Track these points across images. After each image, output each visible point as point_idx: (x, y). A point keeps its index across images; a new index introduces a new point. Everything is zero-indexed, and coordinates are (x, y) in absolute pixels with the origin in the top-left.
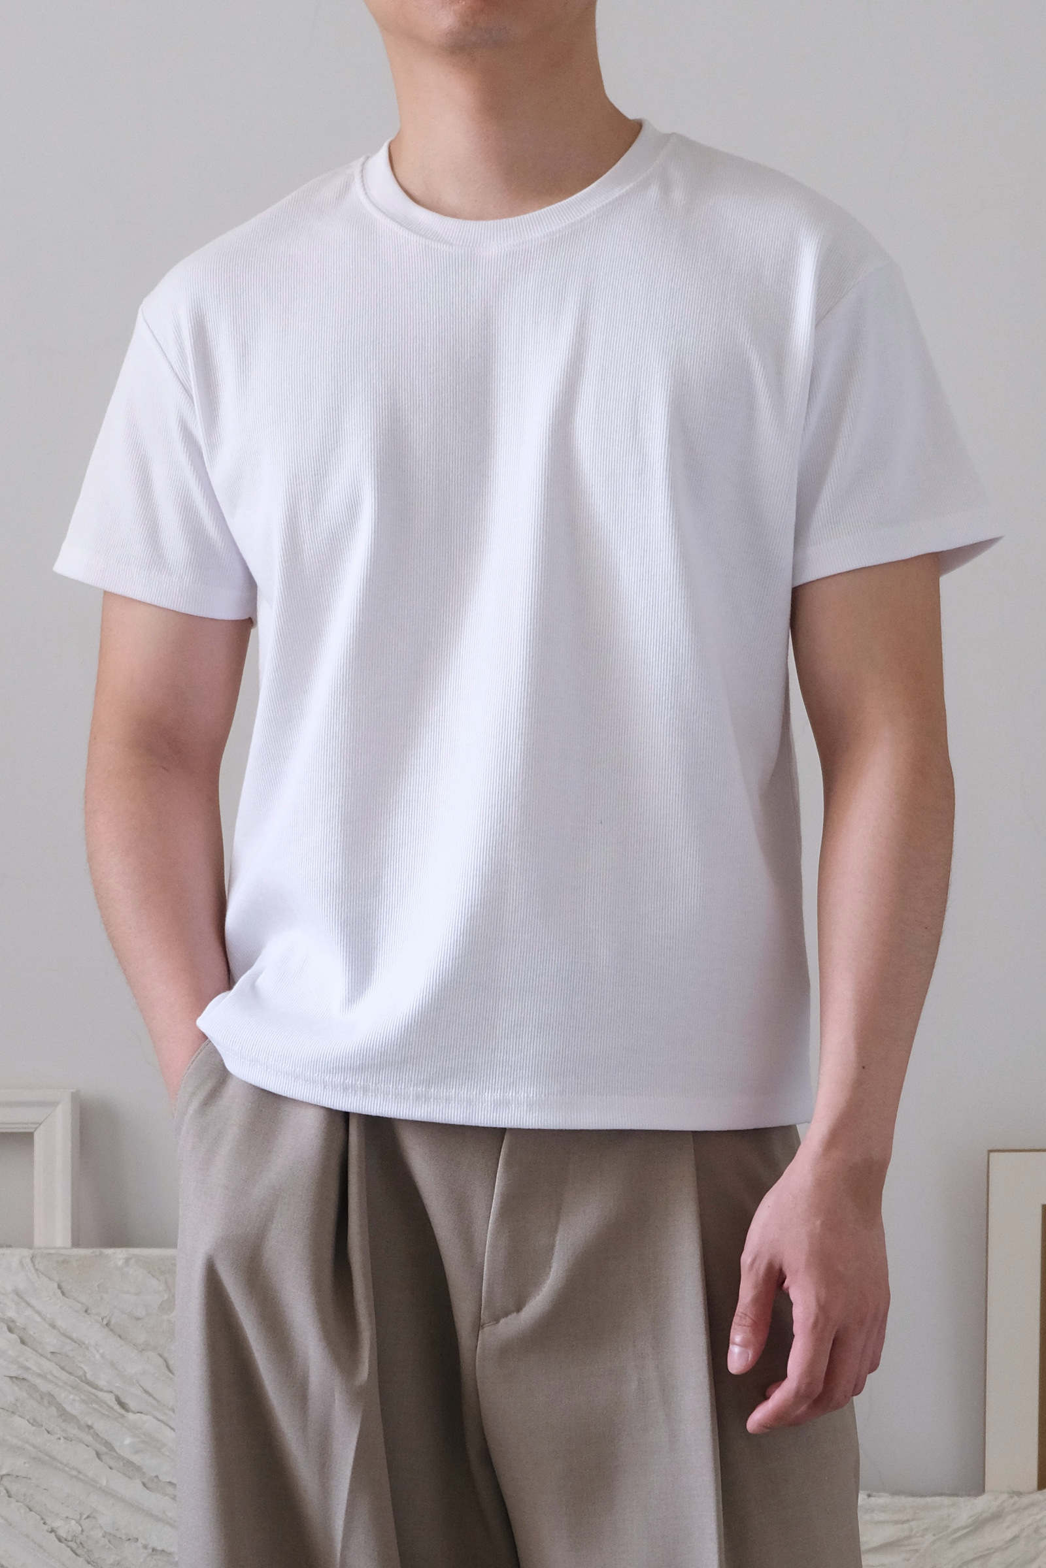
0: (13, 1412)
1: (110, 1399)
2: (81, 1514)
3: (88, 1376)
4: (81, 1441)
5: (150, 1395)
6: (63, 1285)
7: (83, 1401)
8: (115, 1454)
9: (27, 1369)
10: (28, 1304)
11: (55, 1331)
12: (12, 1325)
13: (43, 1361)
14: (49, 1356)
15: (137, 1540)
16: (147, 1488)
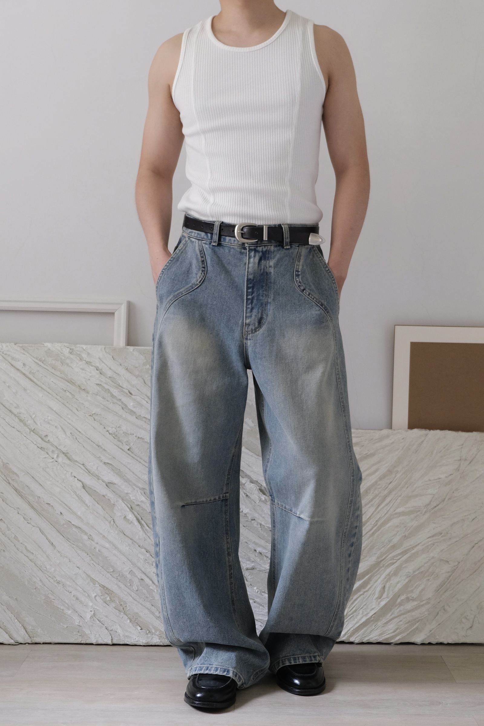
0: (97, 395)
1: (127, 391)
2: (116, 426)
3: (120, 384)
4: (117, 404)
5: (139, 391)
6: (114, 357)
7: (119, 392)
8: (128, 408)
9: (102, 381)
10: (103, 362)
11: (111, 370)
12: (97, 368)
13: (107, 379)
14: (109, 378)
15: (133, 434)
16: (137, 419)
